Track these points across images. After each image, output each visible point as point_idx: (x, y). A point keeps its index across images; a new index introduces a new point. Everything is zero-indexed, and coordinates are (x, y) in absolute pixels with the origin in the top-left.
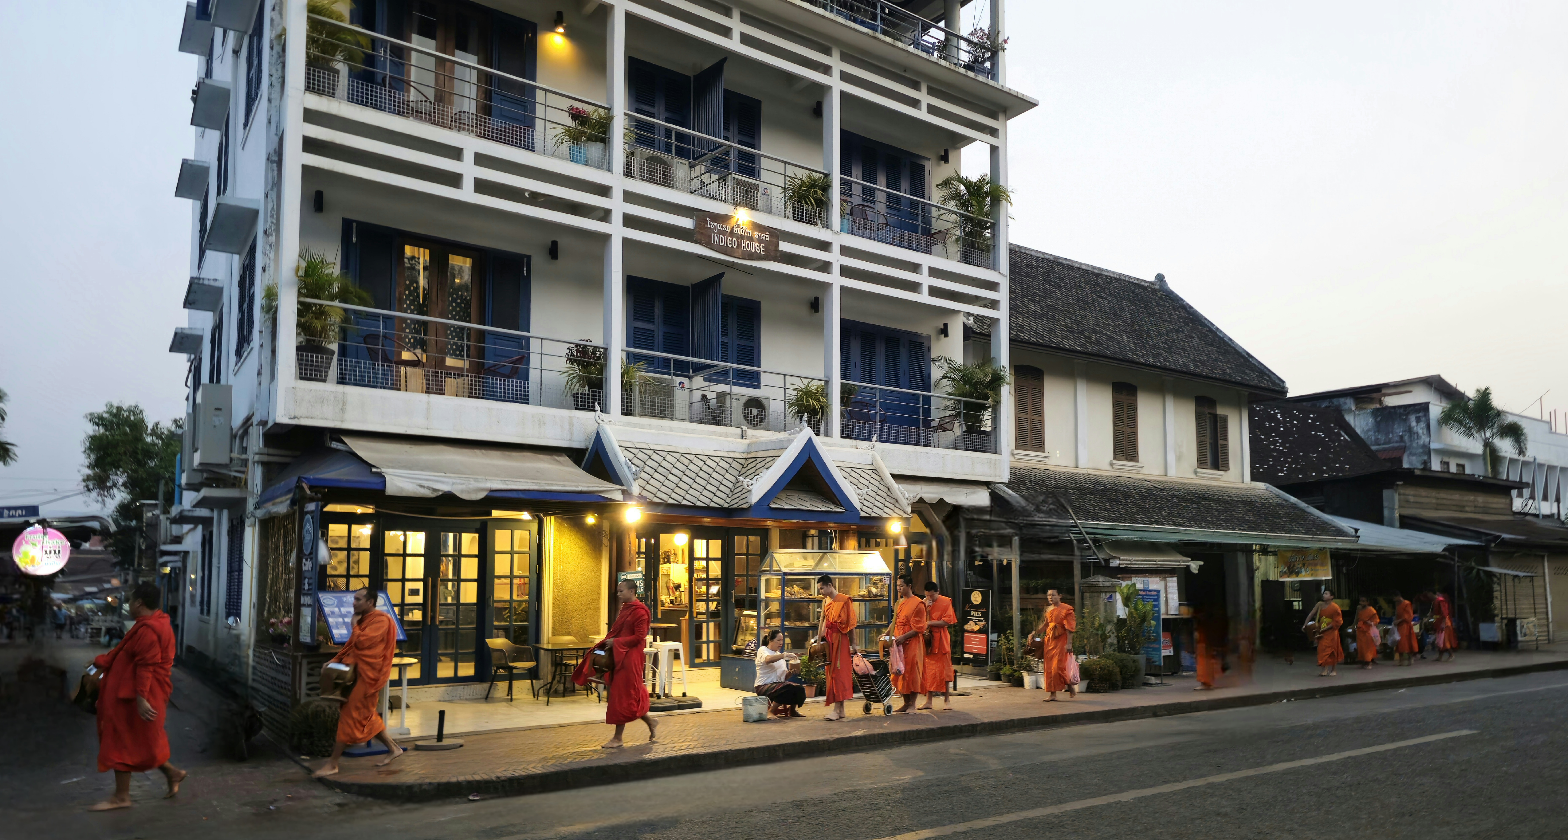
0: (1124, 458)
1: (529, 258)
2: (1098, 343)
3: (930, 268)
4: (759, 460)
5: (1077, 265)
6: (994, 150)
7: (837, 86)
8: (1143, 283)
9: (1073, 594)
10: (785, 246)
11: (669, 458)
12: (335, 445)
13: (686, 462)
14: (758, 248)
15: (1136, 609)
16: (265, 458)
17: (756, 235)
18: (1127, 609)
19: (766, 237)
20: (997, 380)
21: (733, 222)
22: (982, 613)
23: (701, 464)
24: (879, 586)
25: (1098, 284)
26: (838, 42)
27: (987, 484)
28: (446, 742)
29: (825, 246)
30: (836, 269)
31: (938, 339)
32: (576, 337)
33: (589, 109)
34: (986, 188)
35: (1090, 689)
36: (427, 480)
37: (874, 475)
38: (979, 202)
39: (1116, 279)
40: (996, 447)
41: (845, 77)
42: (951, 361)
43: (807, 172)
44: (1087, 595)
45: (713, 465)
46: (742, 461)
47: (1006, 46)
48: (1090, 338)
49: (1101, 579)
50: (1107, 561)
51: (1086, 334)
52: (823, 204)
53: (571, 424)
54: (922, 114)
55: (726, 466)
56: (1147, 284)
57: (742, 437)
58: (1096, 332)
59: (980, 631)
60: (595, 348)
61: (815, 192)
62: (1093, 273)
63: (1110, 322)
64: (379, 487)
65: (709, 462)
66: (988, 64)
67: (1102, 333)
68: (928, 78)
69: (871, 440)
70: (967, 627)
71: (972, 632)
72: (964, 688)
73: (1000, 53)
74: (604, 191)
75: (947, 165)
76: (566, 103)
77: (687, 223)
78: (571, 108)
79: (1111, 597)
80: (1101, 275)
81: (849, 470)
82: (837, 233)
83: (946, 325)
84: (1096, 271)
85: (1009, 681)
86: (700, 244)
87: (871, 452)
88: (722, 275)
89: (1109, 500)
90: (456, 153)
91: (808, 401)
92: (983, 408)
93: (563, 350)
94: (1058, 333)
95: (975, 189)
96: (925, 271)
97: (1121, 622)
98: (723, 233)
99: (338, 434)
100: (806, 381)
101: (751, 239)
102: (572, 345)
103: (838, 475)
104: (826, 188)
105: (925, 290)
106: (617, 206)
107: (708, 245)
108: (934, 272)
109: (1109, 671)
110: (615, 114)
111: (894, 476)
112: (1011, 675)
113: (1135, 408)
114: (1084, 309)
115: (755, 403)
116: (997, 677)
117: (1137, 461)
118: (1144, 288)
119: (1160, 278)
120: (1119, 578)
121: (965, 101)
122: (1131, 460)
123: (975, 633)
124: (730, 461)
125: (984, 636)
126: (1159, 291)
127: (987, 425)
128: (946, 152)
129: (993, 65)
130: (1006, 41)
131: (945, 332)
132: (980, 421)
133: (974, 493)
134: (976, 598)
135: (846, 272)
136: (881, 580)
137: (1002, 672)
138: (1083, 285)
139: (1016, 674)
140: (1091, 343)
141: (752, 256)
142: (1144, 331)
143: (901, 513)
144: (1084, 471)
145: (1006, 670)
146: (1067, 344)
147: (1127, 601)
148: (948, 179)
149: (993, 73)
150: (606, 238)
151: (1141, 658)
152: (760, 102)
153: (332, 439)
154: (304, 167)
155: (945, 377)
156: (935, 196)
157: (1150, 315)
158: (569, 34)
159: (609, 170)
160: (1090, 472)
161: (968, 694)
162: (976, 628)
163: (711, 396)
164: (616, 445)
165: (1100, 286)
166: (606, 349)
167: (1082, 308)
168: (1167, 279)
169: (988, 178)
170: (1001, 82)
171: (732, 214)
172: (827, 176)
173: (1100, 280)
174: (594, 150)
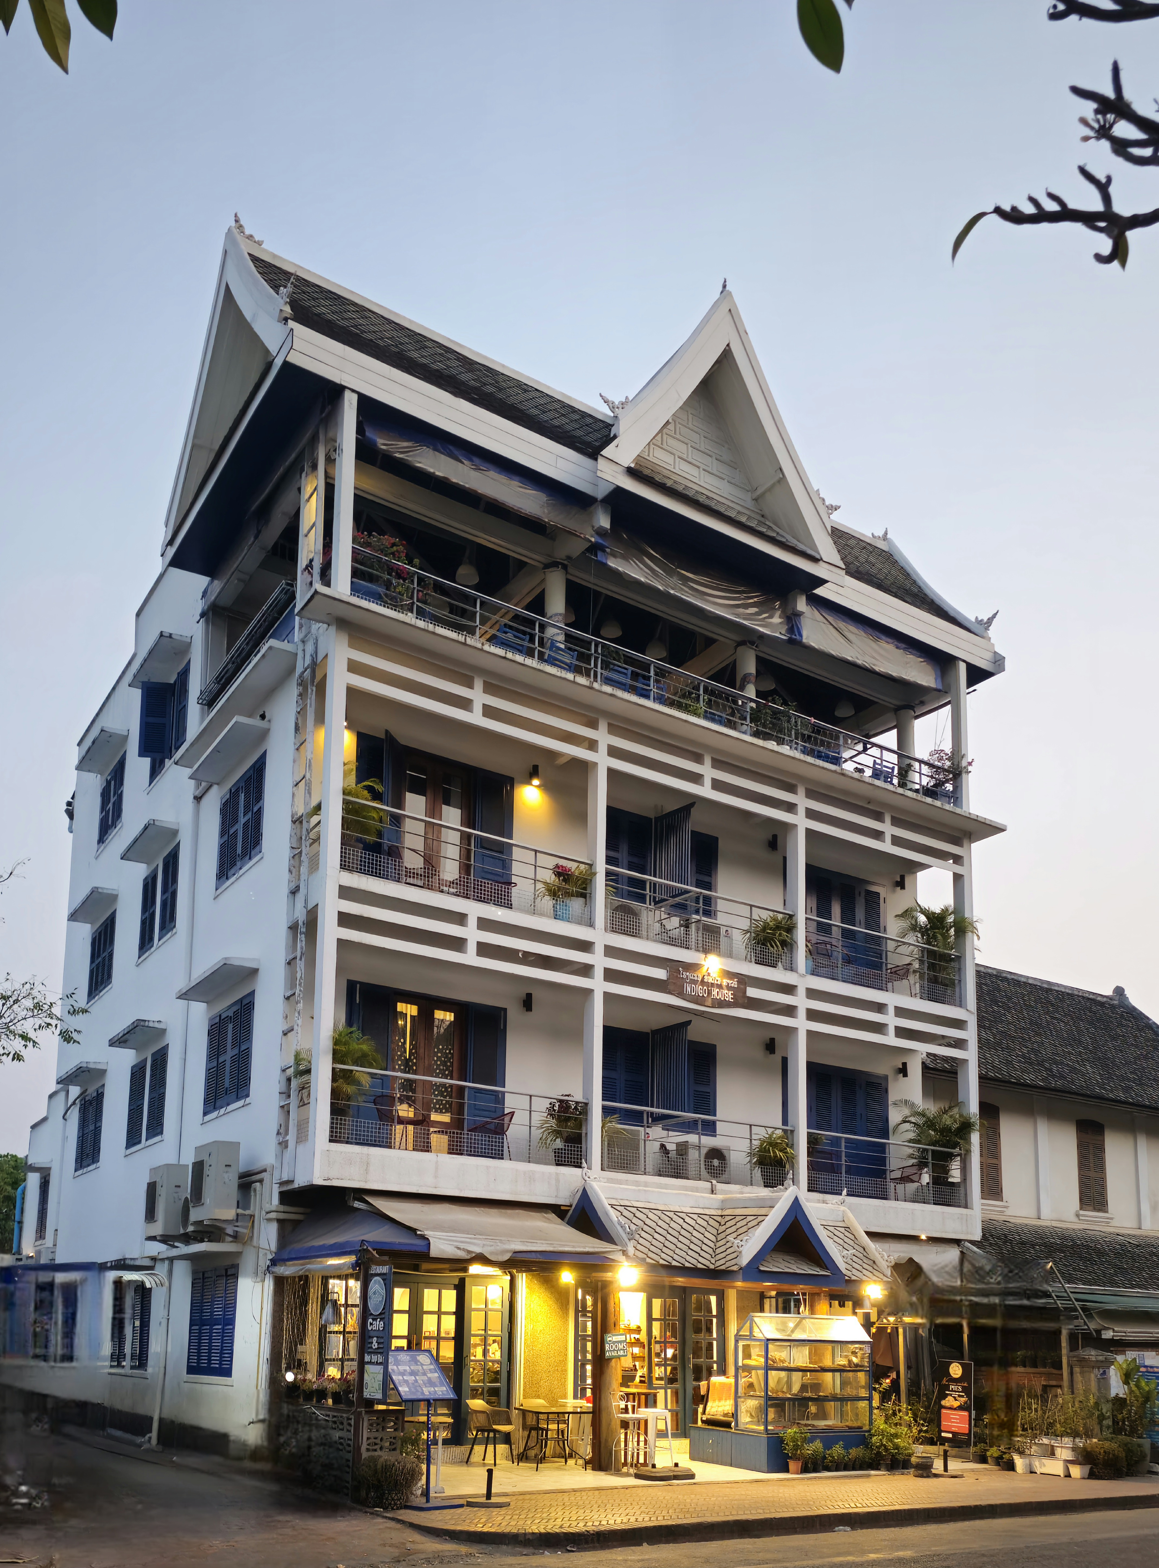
0: (1091, 1208)
1: (505, 1010)
2: (1062, 1077)
3: (896, 1007)
4: (738, 1218)
5: (1023, 980)
6: (958, 879)
7: (801, 823)
8: (1099, 999)
9: (1061, 1368)
10: (753, 992)
11: (651, 1215)
12: (357, 1204)
13: (668, 1220)
14: (728, 995)
15: (1138, 1386)
16: (282, 1216)
17: (725, 982)
18: (1126, 1387)
19: (734, 983)
20: (965, 1127)
21: (704, 971)
22: (963, 1387)
23: (681, 1221)
24: (859, 1355)
25: (1050, 1002)
26: (803, 779)
27: (957, 1242)
28: (494, 1500)
29: (789, 989)
30: (802, 1013)
31: (896, 1080)
32: (558, 1092)
33: (572, 866)
34: (951, 919)
35: (1092, 1476)
36: (462, 1242)
37: (847, 1234)
38: (943, 935)
39: (1068, 994)
40: (966, 1201)
41: (811, 814)
42: (913, 1105)
43: (771, 914)
44: (1077, 1370)
45: (692, 1222)
46: (719, 1219)
47: (970, 768)
48: (1051, 1070)
49: (1093, 1352)
50: (1098, 1332)
51: (1047, 1065)
52: (788, 945)
53: (558, 1181)
54: (886, 847)
55: (704, 1224)
56: (1105, 999)
57: (712, 1192)
58: (1056, 1063)
59: (960, 1408)
60: (577, 1103)
61: (780, 935)
62: (1041, 988)
63: (1070, 1049)
64: (425, 1250)
65: (688, 1220)
66: (949, 787)
67: (1062, 1063)
68: (891, 807)
69: (841, 1194)
70: (943, 1403)
71: (950, 1408)
72: (954, 1470)
73: (964, 775)
74: (585, 946)
75: (903, 891)
76: (552, 862)
77: (660, 974)
78: (557, 866)
79: (1104, 1372)
80: (1051, 990)
81: (831, 1229)
82: (803, 976)
83: (904, 1064)
84: (1045, 986)
85: (998, 1464)
86: (674, 995)
87: (842, 1208)
88: (689, 1022)
89: (1081, 1258)
90: (460, 919)
91: (774, 1152)
92: (950, 1157)
93: (546, 1104)
94: (1017, 1065)
95: (937, 920)
96: (891, 1010)
97: (1119, 1402)
98: (694, 982)
99: (360, 1193)
100: (770, 1131)
101: (720, 986)
102: (555, 1101)
103: (823, 1235)
104: (790, 929)
105: (891, 1031)
106: (599, 960)
107: (681, 995)
108: (900, 1012)
109: (1114, 1455)
110: (597, 870)
111: (868, 1233)
112: (1001, 1457)
113: (1102, 1149)
114: (1039, 1035)
115: (716, 1154)
116: (983, 1459)
117: (1107, 1212)
118: (1102, 1004)
119: (1119, 991)
120: (1111, 1352)
121: (929, 829)
122: (1099, 1210)
123: (955, 1409)
124: (707, 1218)
125: (966, 1414)
126: (1120, 1006)
127: (955, 1175)
128: (903, 878)
129: (956, 788)
130: (970, 764)
131: (903, 1071)
132: (946, 1171)
133: (944, 1252)
134: (956, 1370)
135: (812, 1015)
136: (860, 1349)
137: (988, 1454)
138: (1033, 1004)
139: (1006, 1456)
140: (1053, 1076)
141: (722, 1004)
142: (1108, 1059)
143: (881, 1276)
144: (1048, 1224)
145: (993, 1452)
146: (1029, 1078)
147: (1127, 1377)
148: (907, 911)
149: (956, 797)
150: (589, 992)
151: (1146, 1443)
152: (717, 839)
153: (355, 1199)
154: (340, 941)
155: (904, 1122)
156: (893, 927)
157: (1114, 1039)
158: (545, 787)
159: (591, 924)
160: (1055, 1224)
161: (961, 1476)
162: (956, 1404)
163: (671, 1147)
164: (606, 1203)
165: (1052, 1005)
166: (586, 1104)
167: (1038, 1034)
168: (1128, 993)
169: (951, 909)
170: (964, 808)
171: (702, 962)
172: (791, 917)
173: (1051, 997)
174: (576, 904)
